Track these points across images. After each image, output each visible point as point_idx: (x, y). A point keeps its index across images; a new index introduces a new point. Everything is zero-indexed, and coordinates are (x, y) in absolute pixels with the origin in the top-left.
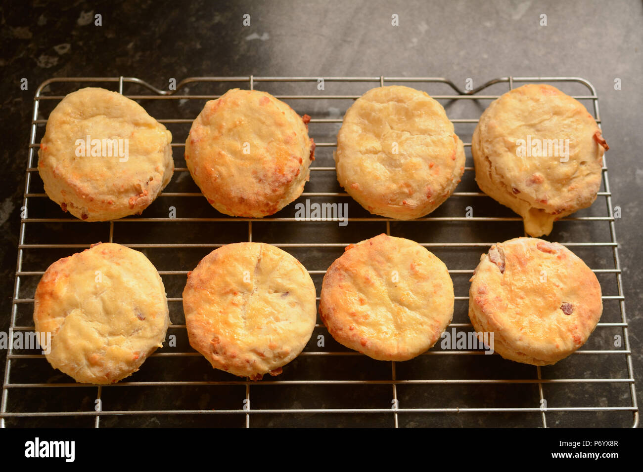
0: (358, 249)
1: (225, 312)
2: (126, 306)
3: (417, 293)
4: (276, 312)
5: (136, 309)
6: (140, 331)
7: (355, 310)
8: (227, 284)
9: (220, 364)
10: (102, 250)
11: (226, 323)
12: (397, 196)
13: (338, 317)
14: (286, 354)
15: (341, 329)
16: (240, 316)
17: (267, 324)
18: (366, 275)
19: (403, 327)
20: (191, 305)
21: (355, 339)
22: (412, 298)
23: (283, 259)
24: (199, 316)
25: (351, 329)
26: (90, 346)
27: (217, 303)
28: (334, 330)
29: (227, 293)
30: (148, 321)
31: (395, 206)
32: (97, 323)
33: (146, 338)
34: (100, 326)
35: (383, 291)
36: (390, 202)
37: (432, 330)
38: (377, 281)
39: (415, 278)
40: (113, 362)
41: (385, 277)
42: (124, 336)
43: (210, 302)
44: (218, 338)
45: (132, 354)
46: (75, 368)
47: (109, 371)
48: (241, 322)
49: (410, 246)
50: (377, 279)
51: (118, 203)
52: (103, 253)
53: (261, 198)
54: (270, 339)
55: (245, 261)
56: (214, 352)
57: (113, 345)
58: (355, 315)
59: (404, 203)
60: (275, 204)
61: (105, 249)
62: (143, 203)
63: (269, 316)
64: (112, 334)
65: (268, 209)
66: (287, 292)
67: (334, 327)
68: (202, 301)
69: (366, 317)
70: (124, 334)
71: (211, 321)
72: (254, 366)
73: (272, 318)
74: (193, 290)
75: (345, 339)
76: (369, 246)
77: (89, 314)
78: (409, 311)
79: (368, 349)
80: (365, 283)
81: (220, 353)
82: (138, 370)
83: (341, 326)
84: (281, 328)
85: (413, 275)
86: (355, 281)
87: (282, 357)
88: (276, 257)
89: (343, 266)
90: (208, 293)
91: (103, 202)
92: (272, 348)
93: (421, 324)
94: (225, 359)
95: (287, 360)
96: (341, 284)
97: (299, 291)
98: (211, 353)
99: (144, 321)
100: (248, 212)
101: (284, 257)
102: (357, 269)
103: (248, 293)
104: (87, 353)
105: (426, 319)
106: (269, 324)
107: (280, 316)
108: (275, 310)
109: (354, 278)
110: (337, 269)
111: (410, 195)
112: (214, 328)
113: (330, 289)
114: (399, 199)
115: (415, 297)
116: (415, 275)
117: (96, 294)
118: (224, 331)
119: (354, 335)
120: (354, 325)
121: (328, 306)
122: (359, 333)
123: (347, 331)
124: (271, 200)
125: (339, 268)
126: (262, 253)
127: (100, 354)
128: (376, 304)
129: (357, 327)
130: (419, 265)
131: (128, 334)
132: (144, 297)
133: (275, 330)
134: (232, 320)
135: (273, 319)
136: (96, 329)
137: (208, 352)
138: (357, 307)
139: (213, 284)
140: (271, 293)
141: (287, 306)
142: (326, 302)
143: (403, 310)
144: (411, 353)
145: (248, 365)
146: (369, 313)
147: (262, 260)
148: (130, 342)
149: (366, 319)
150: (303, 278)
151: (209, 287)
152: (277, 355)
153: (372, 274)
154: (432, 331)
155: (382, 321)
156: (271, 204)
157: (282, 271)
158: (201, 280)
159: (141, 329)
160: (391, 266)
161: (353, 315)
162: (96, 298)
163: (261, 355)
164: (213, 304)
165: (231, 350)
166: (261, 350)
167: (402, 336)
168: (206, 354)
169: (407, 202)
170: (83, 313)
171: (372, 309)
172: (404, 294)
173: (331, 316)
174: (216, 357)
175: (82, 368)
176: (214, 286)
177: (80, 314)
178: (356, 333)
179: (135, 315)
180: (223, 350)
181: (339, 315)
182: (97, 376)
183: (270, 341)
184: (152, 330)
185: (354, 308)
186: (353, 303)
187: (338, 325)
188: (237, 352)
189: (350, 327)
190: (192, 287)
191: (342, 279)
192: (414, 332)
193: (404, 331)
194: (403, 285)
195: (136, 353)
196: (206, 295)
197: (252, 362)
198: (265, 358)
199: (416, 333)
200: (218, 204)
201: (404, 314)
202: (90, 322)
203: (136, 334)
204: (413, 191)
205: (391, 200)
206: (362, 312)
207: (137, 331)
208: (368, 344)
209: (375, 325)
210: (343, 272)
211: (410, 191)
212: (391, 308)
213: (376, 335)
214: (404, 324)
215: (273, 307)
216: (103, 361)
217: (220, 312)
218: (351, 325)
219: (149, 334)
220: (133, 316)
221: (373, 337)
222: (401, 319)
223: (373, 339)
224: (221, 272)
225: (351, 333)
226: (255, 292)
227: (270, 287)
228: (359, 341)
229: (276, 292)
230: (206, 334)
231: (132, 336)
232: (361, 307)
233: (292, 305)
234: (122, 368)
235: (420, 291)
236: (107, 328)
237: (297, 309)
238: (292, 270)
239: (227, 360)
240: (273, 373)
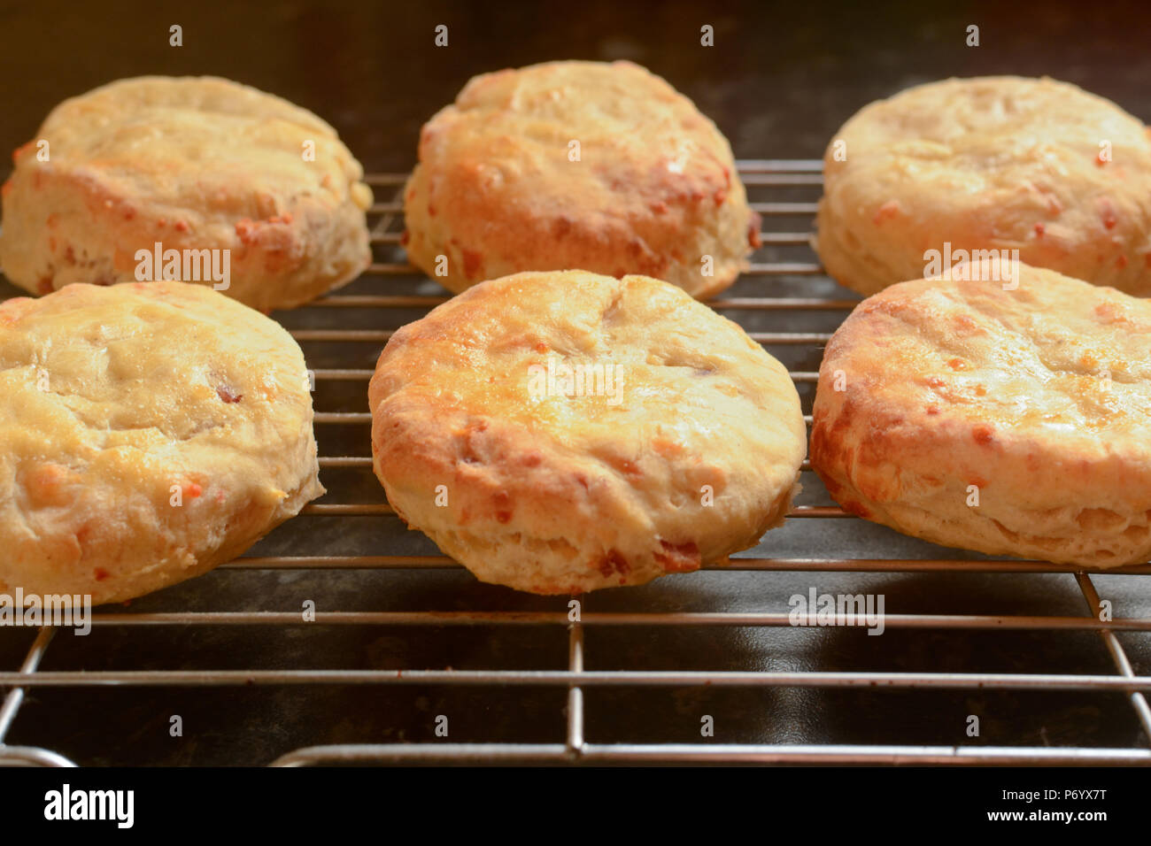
1: (505, 381)
5: (215, 373)
6: (217, 428)
8: (516, 327)
9: (485, 484)
11: (510, 396)
20: (396, 372)
24: (422, 387)
26: (42, 439)
29: (514, 345)
30: (251, 405)
32: (77, 397)
33: (235, 447)
34: (86, 405)
42: (162, 431)
43: (459, 363)
44: (480, 421)
45: (181, 477)
53: (620, 224)
54: (659, 429)
56: (464, 458)
57: (120, 445)
66: (710, 368)
68: (434, 362)
70: (163, 427)
71: (459, 395)
72: (599, 498)
77: (59, 376)
81: (486, 457)
90: (455, 345)
91: (161, 224)
92: (668, 451)
94: (502, 473)
98: (453, 459)
99: (237, 404)
103: (582, 355)
112: (469, 405)
117: (93, 340)
118: (503, 409)
124: (647, 237)
127: (73, 468)
131: (178, 428)
136: (73, 410)
139: (472, 328)
140: (659, 365)
141: (714, 391)
151: (459, 333)
152: (682, 479)
158: (432, 324)
159: (222, 425)
163: (625, 466)
164: (468, 366)
165: (524, 446)
166: (629, 448)
174: (471, 469)
176: (474, 332)
180: (498, 448)
183: (659, 432)
184: (259, 431)
188: (545, 450)
196: (449, 349)
197: (597, 484)
198: (640, 479)
202: (59, 397)
203: (202, 435)
207: (210, 427)
217: (491, 381)
219: (247, 438)
226: (605, 357)
227: (652, 351)
229: (672, 364)
230: (441, 419)
231: (191, 440)
233: (727, 391)
236: (111, 408)
237: (742, 402)
239: (510, 476)
240: (667, 554)
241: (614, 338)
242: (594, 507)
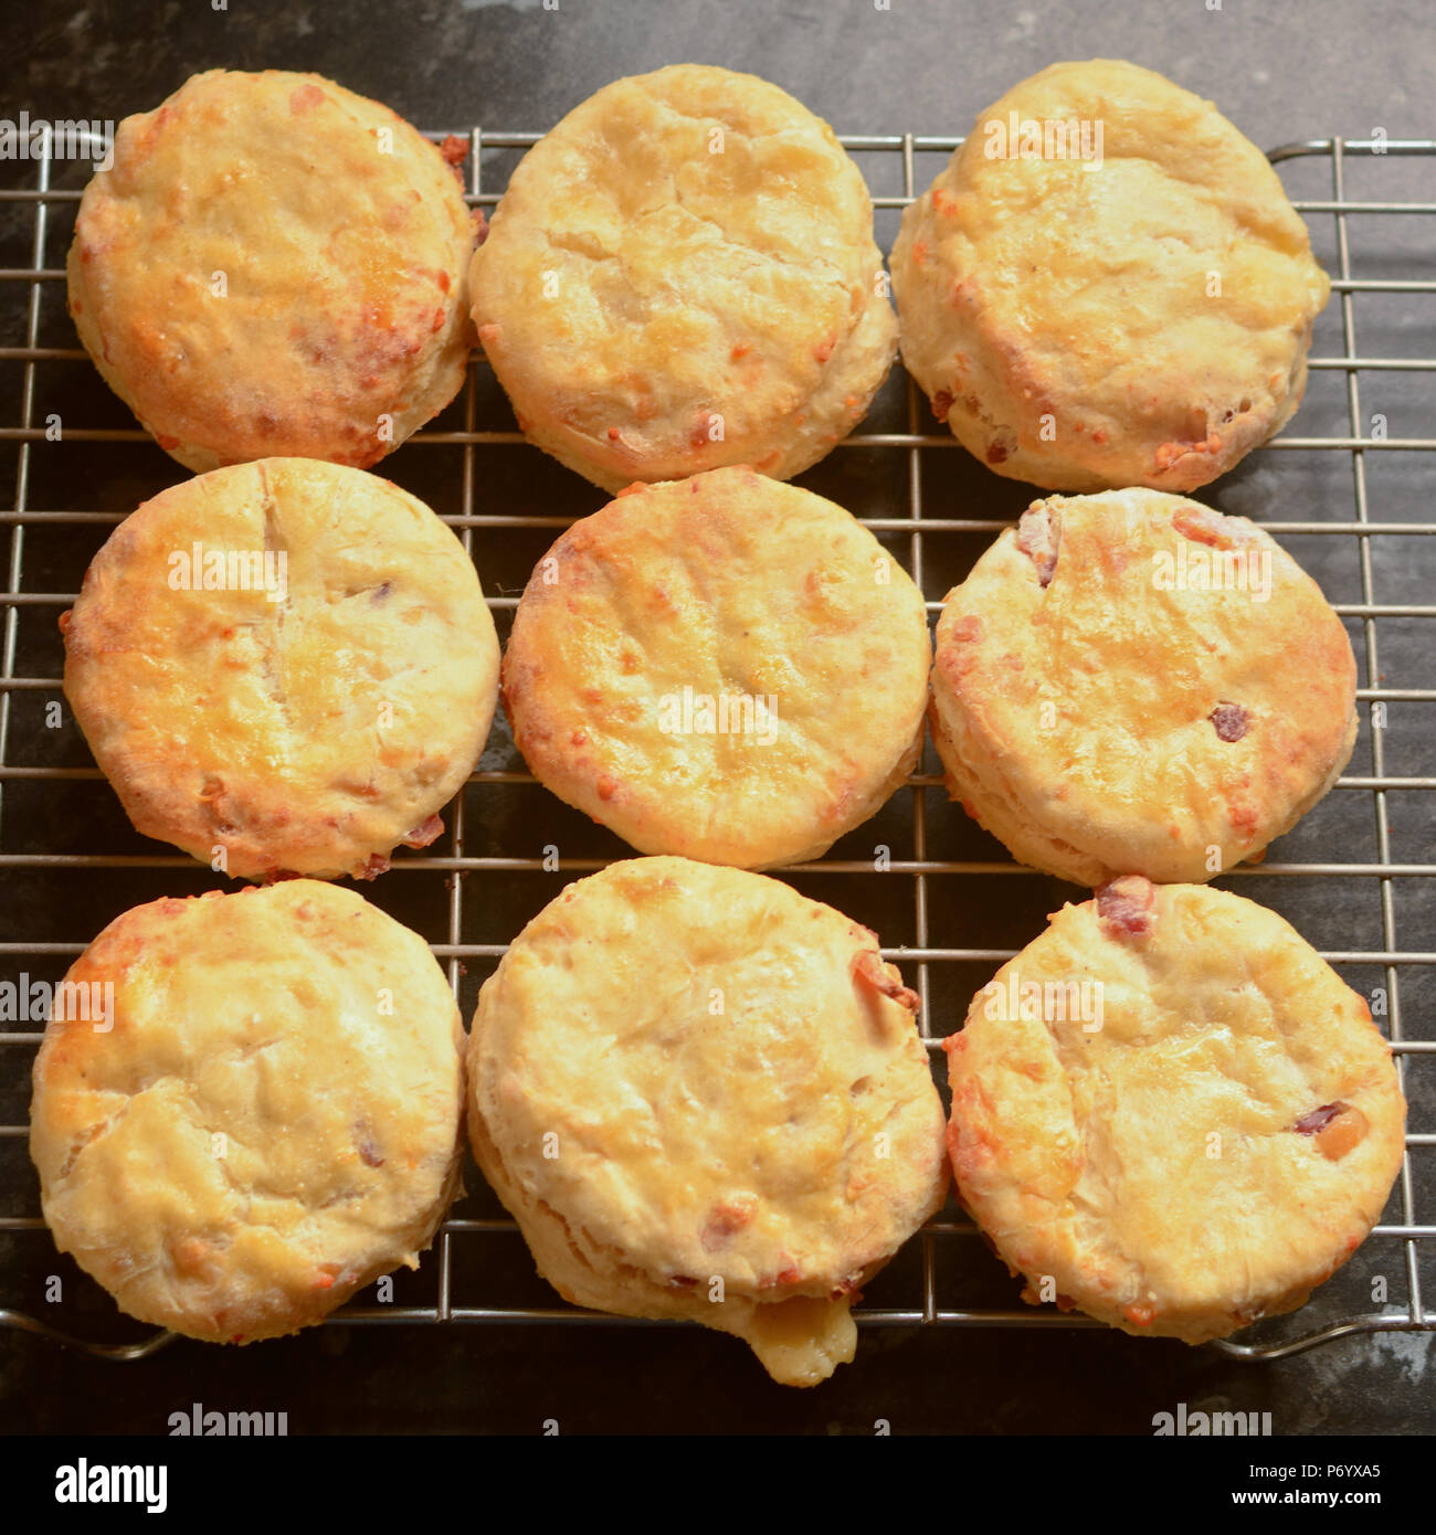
3: (808, 667)
4: (371, 653)
7: (602, 686)
13: (542, 698)
15: (546, 738)
18: (658, 584)
19: (740, 763)
21: (582, 773)
22: (791, 677)
25: (577, 742)
28: (524, 737)
35: (703, 644)
37: (831, 787)
38: (689, 609)
39: (814, 620)
41: (717, 600)
49: (821, 517)
50: (694, 600)
58: (597, 702)
66: (387, 587)
67: (531, 729)
69: (632, 712)
75: (552, 769)
76: (688, 495)
79: (616, 811)
80: (650, 606)
83: (547, 727)
85: (810, 608)
86: (620, 595)
89: (595, 543)
93: (800, 764)
96: (574, 598)
102: (634, 560)
105: (817, 751)
108: (367, 649)
109: (620, 585)
110: (574, 551)
113: (537, 607)
115: (797, 676)
116: (816, 609)
119: (582, 762)
120: (589, 730)
122: (597, 756)
123: (563, 745)
125: (581, 548)
128: (672, 678)
129: (596, 739)
130: (835, 580)
138: (609, 678)
146: (643, 701)
149: (632, 718)
153: (677, 583)
154: (828, 791)
160: (746, 569)
161: (592, 698)
167: (730, 791)
171: (656, 692)
172: (767, 664)
173: (523, 692)
178: (589, 755)
181: (547, 693)
185: (597, 677)
186: (600, 663)
187: (541, 723)
189: (576, 734)
191: (583, 582)
192: (771, 784)
193: (744, 775)
194: (769, 632)
199: (778, 789)
206: (621, 696)
208: (621, 795)
209: (655, 743)
210: (587, 561)
213: (649, 771)
214: (746, 756)
218: (579, 728)
221: (637, 777)
223: (639, 782)
225: (573, 754)
228: (595, 781)
229: (351, 592)
232: (623, 679)
233: (413, 616)
235: (818, 659)
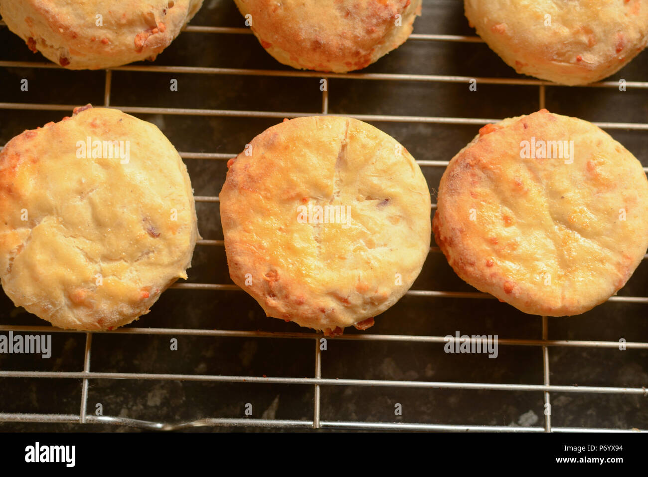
0: (503, 133)
1: (287, 230)
2: (129, 214)
3: (596, 210)
4: (369, 232)
5: (145, 220)
6: (151, 254)
7: (496, 234)
8: (292, 185)
9: (279, 312)
10: (90, 120)
11: (290, 248)
12: (569, 48)
13: (467, 244)
14: (382, 300)
15: (472, 264)
16: (312, 238)
17: (355, 251)
18: (516, 178)
19: (571, 265)
20: (234, 216)
21: (494, 281)
22: (589, 218)
23: (381, 145)
24: (247, 234)
25: (489, 265)
26: (72, 277)
27: (275, 214)
28: (460, 264)
29: (291, 199)
30: (165, 239)
31: (563, 64)
32: (82, 239)
33: (161, 265)
34: (87, 245)
35: (542, 205)
36: (555, 57)
37: (619, 271)
38: (533, 189)
39: (594, 185)
40: (109, 302)
41: (545, 181)
42: (125, 261)
43: (265, 213)
44: (276, 272)
45: (139, 290)
46: (49, 309)
47: (103, 316)
48: (313, 248)
49: (587, 131)
50: (533, 184)
51: (117, 43)
52: (93, 125)
53: (348, 43)
54: (359, 277)
55: (321, 148)
56: (269, 294)
57: (108, 276)
58: (496, 243)
59: (579, 60)
60: (368, 52)
61: (95, 119)
62: (157, 43)
63: (358, 238)
64: (107, 258)
65: (356, 60)
66: (387, 200)
67: (461, 259)
68: (252, 211)
69: (513, 246)
70: (125, 259)
71: (265, 244)
72: (331, 317)
73: (362, 242)
74: (236, 192)
75: (476, 279)
76: (522, 130)
77: (70, 225)
78: (583, 239)
79: (515, 298)
80: (513, 190)
81: (279, 295)
82: (148, 311)
83: (473, 259)
84: (375, 258)
85: (591, 180)
86: (496, 186)
87: (377, 304)
88: (371, 143)
89: (479, 161)
90: (261, 197)
91: (93, 40)
92: (361, 290)
93: (601, 261)
94: (286, 305)
95: (383, 307)
96: (474, 190)
97: (406, 199)
98: (264, 294)
99: (158, 239)
100: (325, 64)
101: (382, 143)
102: (502, 167)
103: (325, 199)
104: (66, 287)
105: (608, 253)
106: (358, 253)
107: (375, 239)
108: (368, 229)
109: (496, 181)
110: (469, 166)
111: (589, 47)
112: (270, 255)
113: (456, 197)
114: (571, 53)
115: (592, 216)
116: (594, 179)
117: (81, 193)
118: (286, 260)
119: (493, 275)
120: (494, 259)
121: (452, 225)
122: (501, 271)
123: (481, 267)
124: (363, 46)
125: (471, 163)
126: (348, 135)
127: (89, 289)
128: (530, 226)
129: (499, 263)
130: (601, 164)
131: (133, 258)
132: (158, 201)
133: (368, 263)
134: (298, 244)
135: (364, 244)
136: (81, 250)
137: (260, 294)
138: (499, 230)
139: (269, 183)
140: (362, 201)
141: (387, 222)
142: (449, 219)
143: (572, 236)
144: (584, 307)
145: (322, 315)
146: (518, 239)
147: (348, 147)
148: (136, 271)
149: (514, 249)
150: (413, 177)
151: (263, 187)
152: (369, 300)
153: (525, 177)
154: (617, 273)
155: (539, 253)
156: (363, 52)
157: (379, 166)
158: (250, 176)
159: (153, 252)
160: (556, 164)
161: (493, 242)
162: (82, 199)
163: (343, 301)
164: (269, 215)
165: (297, 293)
166: (344, 293)
167: (570, 280)
168: (257, 295)
169: (583, 59)
170: (61, 223)
171: (523, 233)
172: (575, 212)
173: (456, 242)
174: (272, 302)
175: (60, 309)
176: (271, 186)
177: (55, 225)
178: (496, 271)
179: (144, 229)
180: (284, 292)
181: (469, 241)
182: (83, 323)
183: (359, 280)
184: (171, 253)
185: (493, 231)
186: (493, 223)
187: (468, 257)
188: (307, 296)
189: (488, 262)
190: (235, 186)
191: (477, 182)
192: (589, 273)
193: (574, 271)
194: (573, 194)
195: (146, 289)
196: (258, 200)
197: (329, 312)
198: (349, 305)
199: (593, 275)
200: (276, 50)
201: (575, 244)
202: (72, 239)
203: (145, 259)
204: (594, 41)
205: (557, 54)
206: (508, 238)
207: (147, 253)
208: (516, 291)
209: (527, 260)
210: (477, 171)
211: (590, 41)
212: (554, 233)
213: (528, 275)
214: (574, 261)
215: (363, 223)
216: (92, 301)
217: (280, 229)
218: (488, 258)
219: (166, 259)
220: (140, 231)
221: (522, 280)
222: (569, 250)
223: (524, 282)
224: (282, 164)
225: (488, 272)
226: (336, 198)
227: (360, 191)
228: (501, 284)
229: (369, 198)
230: (257, 265)
231: (140, 261)
232: (506, 229)
233: (394, 220)
234: (122, 311)
235: (601, 206)
236: (98, 248)
237: (402, 227)
238: (395, 164)
239: (290, 308)
240: (359, 326)
241: (341, 181)
242: (328, 320)
